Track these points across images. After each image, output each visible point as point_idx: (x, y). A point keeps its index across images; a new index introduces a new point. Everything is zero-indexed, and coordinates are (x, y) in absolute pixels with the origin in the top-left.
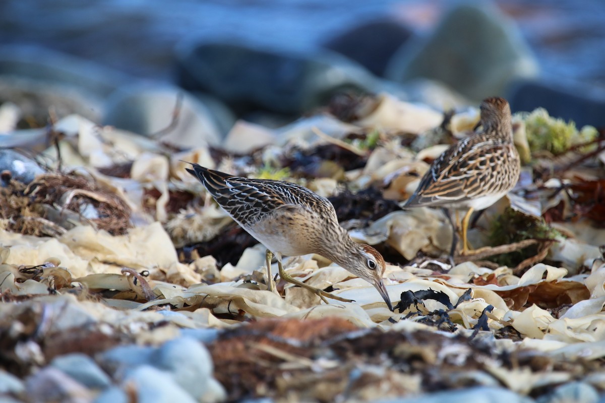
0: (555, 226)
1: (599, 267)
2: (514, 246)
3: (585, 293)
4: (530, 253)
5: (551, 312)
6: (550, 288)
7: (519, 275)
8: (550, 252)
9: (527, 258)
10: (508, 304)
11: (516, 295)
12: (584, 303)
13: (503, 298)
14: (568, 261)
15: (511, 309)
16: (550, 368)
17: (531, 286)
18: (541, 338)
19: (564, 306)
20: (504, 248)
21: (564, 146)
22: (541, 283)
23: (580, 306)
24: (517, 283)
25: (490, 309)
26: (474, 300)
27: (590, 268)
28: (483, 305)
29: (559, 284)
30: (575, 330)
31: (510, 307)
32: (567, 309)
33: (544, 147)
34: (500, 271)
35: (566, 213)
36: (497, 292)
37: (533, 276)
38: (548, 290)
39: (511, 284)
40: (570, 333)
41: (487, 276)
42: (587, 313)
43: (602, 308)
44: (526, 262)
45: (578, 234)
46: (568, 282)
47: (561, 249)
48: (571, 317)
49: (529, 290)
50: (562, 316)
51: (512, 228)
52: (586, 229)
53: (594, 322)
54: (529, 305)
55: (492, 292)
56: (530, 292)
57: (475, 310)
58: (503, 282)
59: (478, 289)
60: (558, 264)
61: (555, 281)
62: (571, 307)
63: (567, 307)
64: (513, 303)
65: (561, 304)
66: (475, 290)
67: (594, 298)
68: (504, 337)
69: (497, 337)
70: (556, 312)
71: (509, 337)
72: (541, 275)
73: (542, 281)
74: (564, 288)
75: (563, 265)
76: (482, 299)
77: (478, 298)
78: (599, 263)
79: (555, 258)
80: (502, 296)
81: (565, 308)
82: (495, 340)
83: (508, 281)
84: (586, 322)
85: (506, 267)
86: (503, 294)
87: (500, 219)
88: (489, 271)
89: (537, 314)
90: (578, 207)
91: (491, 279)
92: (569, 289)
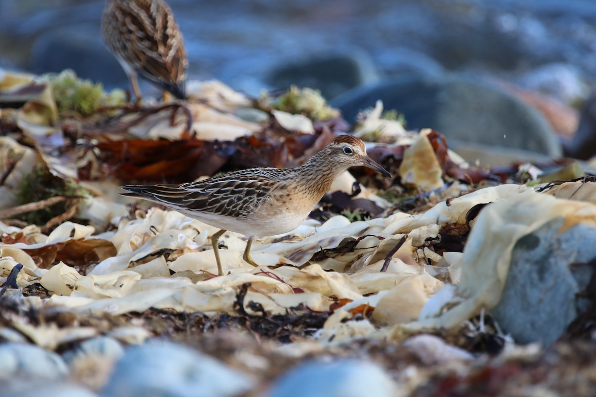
0: (84, 184)
1: (125, 224)
2: (42, 204)
3: (111, 250)
4: (58, 210)
5: (78, 270)
6: (78, 245)
7: (47, 233)
8: (78, 210)
9: (55, 216)
10: (36, 262)
11: (45, 253)
12: (111, 260)
13: (31, 256)
14: (95, 219)
15: (39, 267)
16: (76, 323)
17: (59, 244)
18: (69, 295)
19: (92, 264)
20: (32, 206)
21: (91, 107)
22: (69, 241)
23: (108, 263)
24: (45, 241)
25: (19, 267)
26: (3, 258)
27: (116, 226)
28: (12, 264)
29: (87, 241)
30: (101, 286)
31: (38, 264)
32: (94, 266)
33: (72, 108)
34: (28, 230)
35: (94, 173)
36: (26, 251)
37: (61, 234)
38: (76, 248)
39: (39, 243)
40: (97, 290)
41: (15, 234)
42: (114, 269)
43: (128, 265)
44: (55, 220)
45: (105, 192)
46: (95, 240)
47: (89, 207)
48: (98, 274)
49: (56, 248)
50: (90, 273)
51: (40, 187)
52: (114, 188)
53: (120, 278)
54: (57, 262)
55: (21, 250)
56: (58, 249)
57: (3, 268)
58: (31, 241)
59: (6, 248)
60: (85, 222)
61: (83, 239)
62: (98, 264)
63: (95, 264)
64: (41, 261)
65: (89, 261)
66: (4, 248)
67: (120, 255)
68: (33, 294)
69: (25, 295)
70: (84, 269)
71: (37, 294)
72: (69, 233)
73: (69, 239)
74: (92, 245)
75: (91, 223)
76: (10, 257)
77: (6, 256)
78: (125, 220)
79: (83, 216)
80: (31, 254)
81: (92, 265)
82: (23, 297)
83: (37, 239)
84: (113, 278)
85: (34, 226)
86: (30, 252)
87: (28, 178)
88: (17, 230)
89: (64, 272)
90: (105, 166)
91: (19, 238)
92: (97, 247)
